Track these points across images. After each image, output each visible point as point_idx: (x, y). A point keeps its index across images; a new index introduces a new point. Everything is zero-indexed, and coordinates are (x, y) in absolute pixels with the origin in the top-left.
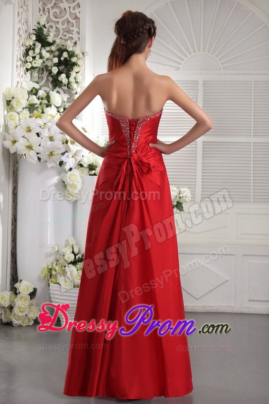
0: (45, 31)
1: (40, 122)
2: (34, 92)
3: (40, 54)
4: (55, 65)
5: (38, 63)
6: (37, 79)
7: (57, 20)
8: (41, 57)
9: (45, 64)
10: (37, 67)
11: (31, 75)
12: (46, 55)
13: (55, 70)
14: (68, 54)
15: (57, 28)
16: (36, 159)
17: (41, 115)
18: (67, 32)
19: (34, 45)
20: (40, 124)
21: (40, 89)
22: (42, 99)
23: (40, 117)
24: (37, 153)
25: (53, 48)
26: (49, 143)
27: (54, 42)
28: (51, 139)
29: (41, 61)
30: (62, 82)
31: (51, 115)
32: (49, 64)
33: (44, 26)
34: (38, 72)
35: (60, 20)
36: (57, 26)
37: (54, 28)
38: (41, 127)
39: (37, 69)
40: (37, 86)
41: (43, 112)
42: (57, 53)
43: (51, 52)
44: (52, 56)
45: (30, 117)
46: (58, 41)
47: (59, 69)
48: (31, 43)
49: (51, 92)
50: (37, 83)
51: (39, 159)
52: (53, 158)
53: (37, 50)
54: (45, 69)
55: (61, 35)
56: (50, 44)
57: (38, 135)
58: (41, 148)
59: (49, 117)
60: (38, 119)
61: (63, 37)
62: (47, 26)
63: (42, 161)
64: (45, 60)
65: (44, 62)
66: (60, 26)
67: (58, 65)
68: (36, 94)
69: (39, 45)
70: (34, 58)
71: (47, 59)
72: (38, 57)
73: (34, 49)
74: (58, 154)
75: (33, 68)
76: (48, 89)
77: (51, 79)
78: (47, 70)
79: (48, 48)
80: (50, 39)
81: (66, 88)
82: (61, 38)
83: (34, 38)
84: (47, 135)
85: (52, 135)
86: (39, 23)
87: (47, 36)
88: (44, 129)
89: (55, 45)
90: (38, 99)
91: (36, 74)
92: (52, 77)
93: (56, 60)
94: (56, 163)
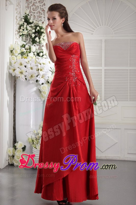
0: (29, 17)
1: (26, 60)
2: (23, 46)
3: (26, 28)
4: (33, 33)
5: (25, 32)
6: (25, 40)
7: (34, 12)
8: (27, 30)
9: (28, 33)
10: (25, 34)
11: (22, 38)
12: (29, 28)
13: (33, 36)
14: (40, 28)
15: (34, 15)
16: (25, 79)
17: (27, 57)
18: (39, 17)
19: (24, 24)
20: (26, 61)
21: (26, 45)
22: (27, 49)
23: (26, 58)
24: (25, 76)
25: (33, 25)
26: (31, 70)
27: (33, 22)
28: (32, 68)
29: (27, 31)
30: (37, 41)
31: (31, 57)
32: (31, 32)
33: (28, 15)
34: (26, 37)
35: (36, 12)
36: (34, 14)
37: (33, 15)
38: (27, 63)
39: (25, 35)
40: (25, 43)
41: (28, 56)
42: (34, 27)
43: (31, 27)
44: (32, 29)
45: (22, 58)
46: (35, 22)
47: (35, 35)
48: (22, 23)
49: (32, 46)
50: (25, 42)
51: (26, 79)
52: (33, 78)
53: (25, 26)
54: (29, 35)
55: (36, 19)
56: (31, 23)
57: (25, 66)
58: (27, 73)
59: (31, 58)
60: (26, 59)
61: (37, 20)
62: (29, 15)
63: (27, 80)
64: (28, 31)
65: (28, 32)
66: (36, 15)
67: (35, 33)
68: (24, 47)
69: (26, 24)
70: (23, 30)
71: (30, 30)
72: (25, 29)
73: (23, 26)
74: (35, 76)
75: (23, 35)
76: (30, 45)
77: (31, 40)
78: (30, 35)
79: (30, 25)
80: (31, 21)
81: (38, 44)
82: (36, 20)
83: (23, 20)
84: (29, 67)
85: (32, 67)
86: (26, 13)
87: (30, 19)
88: (28, 64)
89: (33, 24)
90: (26, 49)
91: (24, 38)
92: (32, 39)
93: (34, 31)
94: (34, 81)
